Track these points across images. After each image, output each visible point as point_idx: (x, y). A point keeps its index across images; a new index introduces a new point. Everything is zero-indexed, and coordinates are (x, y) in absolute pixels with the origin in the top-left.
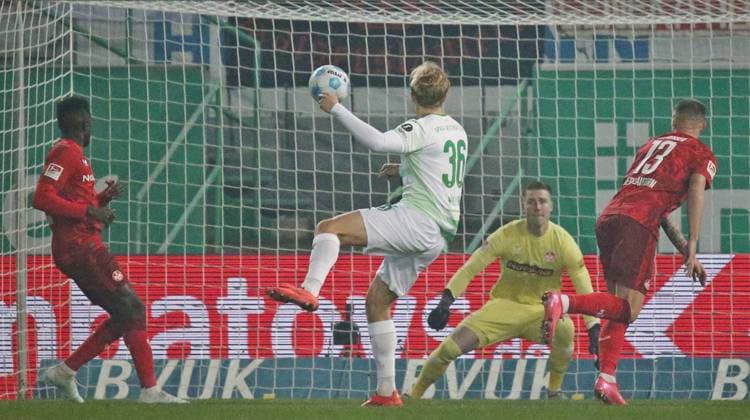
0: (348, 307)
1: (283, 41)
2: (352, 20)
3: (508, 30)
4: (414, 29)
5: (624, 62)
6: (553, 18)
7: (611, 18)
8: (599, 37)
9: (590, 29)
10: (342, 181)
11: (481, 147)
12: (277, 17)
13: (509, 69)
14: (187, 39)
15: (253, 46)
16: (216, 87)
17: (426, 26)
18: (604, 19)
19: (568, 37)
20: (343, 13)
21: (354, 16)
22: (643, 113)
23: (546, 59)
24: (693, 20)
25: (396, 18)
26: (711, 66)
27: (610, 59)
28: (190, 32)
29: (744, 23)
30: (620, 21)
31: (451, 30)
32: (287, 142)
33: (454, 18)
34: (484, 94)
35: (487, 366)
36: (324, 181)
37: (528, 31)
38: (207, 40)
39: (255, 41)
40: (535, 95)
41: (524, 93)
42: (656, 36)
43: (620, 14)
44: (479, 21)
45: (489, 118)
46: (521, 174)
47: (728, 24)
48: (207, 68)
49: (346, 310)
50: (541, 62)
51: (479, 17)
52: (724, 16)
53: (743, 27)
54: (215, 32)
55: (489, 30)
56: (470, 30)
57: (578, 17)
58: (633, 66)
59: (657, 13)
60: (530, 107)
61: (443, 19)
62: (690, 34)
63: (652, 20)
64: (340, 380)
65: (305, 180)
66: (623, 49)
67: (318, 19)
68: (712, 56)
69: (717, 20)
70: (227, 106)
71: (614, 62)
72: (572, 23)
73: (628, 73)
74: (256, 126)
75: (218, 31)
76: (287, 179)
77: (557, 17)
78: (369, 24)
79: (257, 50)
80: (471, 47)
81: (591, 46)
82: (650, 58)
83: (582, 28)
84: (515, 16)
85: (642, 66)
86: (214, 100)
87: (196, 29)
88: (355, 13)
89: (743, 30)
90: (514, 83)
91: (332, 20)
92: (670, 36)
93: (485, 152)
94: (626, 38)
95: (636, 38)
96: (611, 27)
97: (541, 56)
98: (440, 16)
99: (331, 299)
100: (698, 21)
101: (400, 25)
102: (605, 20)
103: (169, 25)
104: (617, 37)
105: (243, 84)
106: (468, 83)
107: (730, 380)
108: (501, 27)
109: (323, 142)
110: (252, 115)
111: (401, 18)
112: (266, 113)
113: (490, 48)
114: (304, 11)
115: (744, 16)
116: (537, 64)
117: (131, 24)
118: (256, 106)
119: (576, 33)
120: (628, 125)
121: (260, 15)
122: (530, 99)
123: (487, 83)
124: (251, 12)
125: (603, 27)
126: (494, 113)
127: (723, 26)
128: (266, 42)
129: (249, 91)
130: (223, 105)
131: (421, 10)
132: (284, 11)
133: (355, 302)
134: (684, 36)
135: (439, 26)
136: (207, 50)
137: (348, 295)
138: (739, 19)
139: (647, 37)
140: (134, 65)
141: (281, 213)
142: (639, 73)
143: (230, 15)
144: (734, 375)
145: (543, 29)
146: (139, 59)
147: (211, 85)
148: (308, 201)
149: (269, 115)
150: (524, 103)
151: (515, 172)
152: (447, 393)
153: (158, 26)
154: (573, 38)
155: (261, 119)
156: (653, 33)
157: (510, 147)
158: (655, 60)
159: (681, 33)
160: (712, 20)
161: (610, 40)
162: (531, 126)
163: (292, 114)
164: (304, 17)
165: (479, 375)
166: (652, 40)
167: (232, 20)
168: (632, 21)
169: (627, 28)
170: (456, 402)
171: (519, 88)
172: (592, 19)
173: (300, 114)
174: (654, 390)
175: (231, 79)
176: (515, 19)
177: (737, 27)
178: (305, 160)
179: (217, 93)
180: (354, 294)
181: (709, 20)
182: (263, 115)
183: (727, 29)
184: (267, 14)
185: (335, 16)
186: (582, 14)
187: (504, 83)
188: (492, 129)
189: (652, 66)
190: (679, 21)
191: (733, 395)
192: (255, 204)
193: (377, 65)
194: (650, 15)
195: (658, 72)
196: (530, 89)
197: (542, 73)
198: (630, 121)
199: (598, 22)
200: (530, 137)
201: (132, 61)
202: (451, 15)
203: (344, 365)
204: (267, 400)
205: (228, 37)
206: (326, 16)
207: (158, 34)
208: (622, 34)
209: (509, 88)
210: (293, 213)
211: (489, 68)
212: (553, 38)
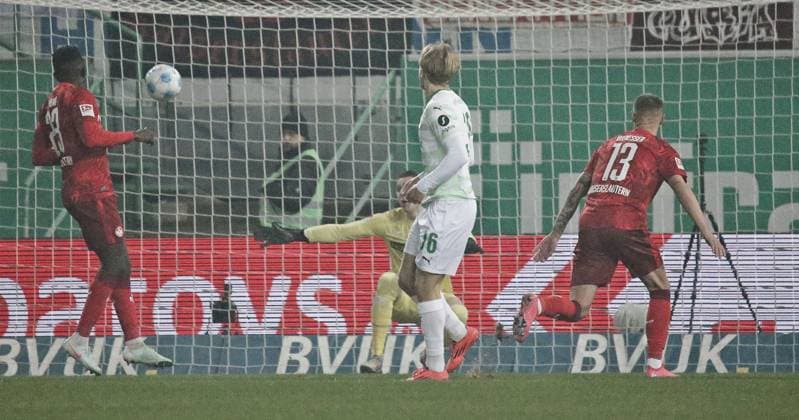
0: (226, 287)
1: (163, 34)
2: (229, 14)
3: (378, 23)
4: (288, 22)
5: (487, 52)
6: (421, 12)
7: (475, 11)
8: (463, 29)
9: (455, 21)
10: (221, 168)
11: (353, 134)
12: (157, 12)
13: (378, 60)
14: (73, 33)
15: (135, 40)
16: (100, 79)
17: (299, 19)
18: (468, 12)
19: (433, 29)
20: (221, 8)
21: (231, 10)
22: (506, 101)
23: (413, 50)
24: (552, 13)
25: (271, 12)
26: (570, 56)
27: (474, 50)
28: (75, 27)
29: (601, 15)
30: (484, 14)
31: (323, 23)
32: (168, 130)
33: (326, 12)
34: (354, 84)
35: (359, 342)
36: (203, 167)
37: (396, 23)
38: (91, 34)
39: (138, 34)
40: (403, 85)
41: (393, 83)
42: (518, 28)
43: (483, 7)
44: (349, 15)
45: (360, 106)
46: (390, 160)
47: (585, 16)
48: (91, 61)
49: (224, 289)
50: (408, 53)
51: (349, 10)
52: (582, 9)
53: (598, 19)
54: (99, 26)
55: (359, 23)
56: (341, 23)
57: (443, 10)
58: (496, 56)
59: (518, 6)
60: (398, 95)
61: (316, 13)
62: (551, 26)
63: (512, 13)
64: (219, 357)
65: (185, 167)
66: (487, 41)
67: (197, 13)
68: (570, 47)
69: (576, 13)
70: (110, 97)
71: (478, 52)
72: (438, 16)
73: (491, 63)
74: (138, 115)
75: (102, 26)
76: (168, 166)
77: (422, 9)
78: (245, 18)
79: (139, 43)
80: (342, 40)
81: (456, 38)
82: (512, 48)
83: (447, 20)
84: (385, 10)
85: (504, 56)
86: (98, 91)
87: (80, 24)
88: (232, 8)
89: (600, 22)
90: (383, 73)
91: (211, 14)
92: (531, 28)
93: (356, 139)
94: (488, 29)
95: (500, 29)
96: (475, 20)
97: (409, 47)
98: (312, 10)
99: (209, 280)
100: (557, 13)
101: (275, 19)
102: (470, 13)
103: (54, 20)
104: (482, 28)
105: (125, 76)
106: (339, 73)
107: (588, 354)
108: (371, 19)
109: (203, 130)
110: (134, 105)
111: (276, 12)
112: (148, 102)
113: (360, 40)
114: (183, 6)
115: (601, 8)
116: (405, 55)
117: (19, 18)
118: (138, 96)
119: (441, 25)
120: (492, 112)
121: (142, 10)
122: (398, 88)
123: (356, 73)
124: (133, 7)
125: (467, 20)
126: (363, 102)
127: (581, 18)
128: (148, 36)
129: (132, 82)
130: (107, 95)
131: (295, 5)
132: (164, 6)
133: (233, 282)
134: (545, 28)
135: (312, 19)
136: (91, 43)
137: (227, 275)
138: (595, 12)
139: (508, 29)
140: (22, 59)
141: (163, 198)
142: (503, 63)
143: (114, 10)
144: (593, 349)
145: (411, 22)
146: (27, 53)
147: (95, 76)
148: (188, 187)
149: (151, 105)
150: (393, 93)
151: (385, 158)
152: (321, 368)
153: (45, 21)
154: (439, 29)
155: (143, 108)
156: (515, 25)
157: (380, 134)
158: (517, 51)
159: (540, 25)
160: (571, 13)
161: (473, 32)
162: (400, 115)
163: (173, 104)
164: (184, 12)
165: (351, 351)
166: (514, 32)
167: (115, 15)
168: (495, 13)
169: (490, 20)
170: (330, 377)
171: (389, 78)
172: (456, 11)
173: (181, 103)
174: (517, 365)
175: (115, 71)
176: (384, 13)
177: (595, 19)
178: (185, 148)
179: (102, 84)
180: (232, 275)
181: (567, 12)
182: (144, 105)
183: (585, 21)
184: (148, 8)
185: (213, 11)
186: (447, 8)
187: (374, 73)
188: (362, 118)
189: (514, 56)
190: (539, 13)
191: (592, 368)
192: (137, 189)
193: (253, 57)
194: (512, 8)
195: (520, 62)
196: (398, 79)
197: (409, 63)
198: (493, 109)
199: (463, 15)
200: (398, 124)
201: (20, 55)
202: (323, 9)
203: (223, 342)
204: (149, 377)
205: (111, 31)
206: (205, 10)
207: (45, 29)
208: (485, 26)
209: (379, 78)
210: (174, 198)
211: (360, 59)
212: (419, 29)
